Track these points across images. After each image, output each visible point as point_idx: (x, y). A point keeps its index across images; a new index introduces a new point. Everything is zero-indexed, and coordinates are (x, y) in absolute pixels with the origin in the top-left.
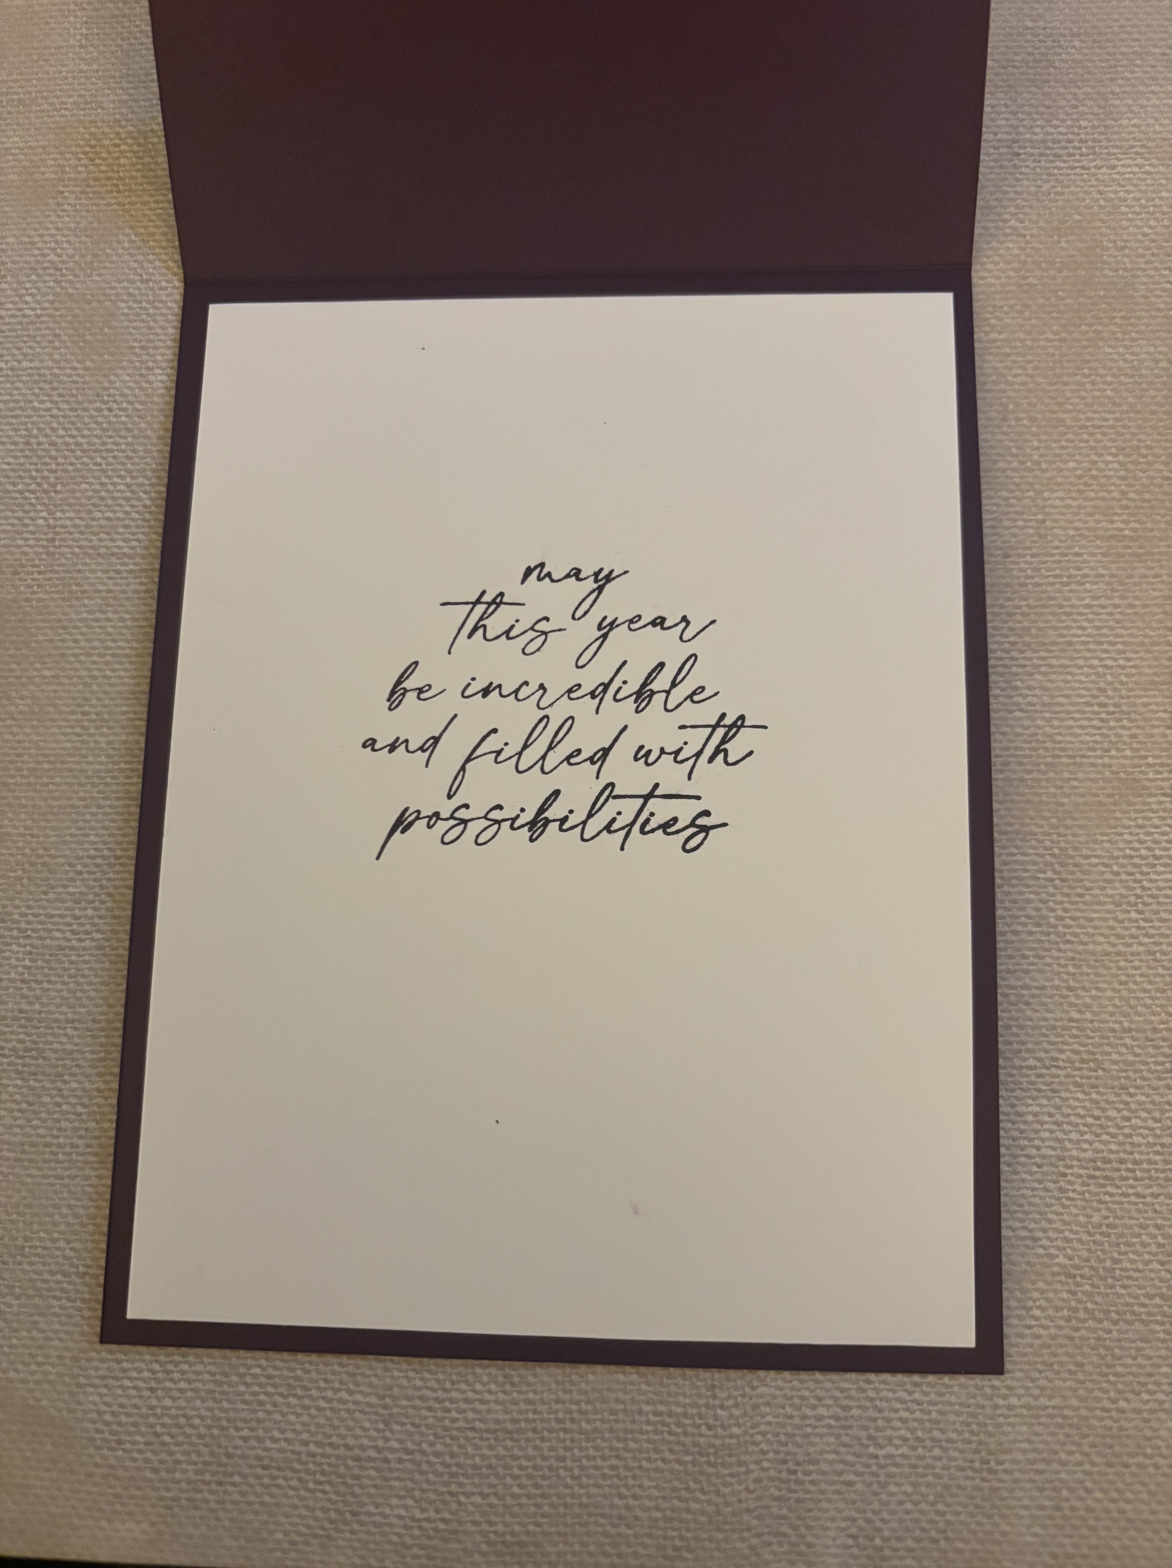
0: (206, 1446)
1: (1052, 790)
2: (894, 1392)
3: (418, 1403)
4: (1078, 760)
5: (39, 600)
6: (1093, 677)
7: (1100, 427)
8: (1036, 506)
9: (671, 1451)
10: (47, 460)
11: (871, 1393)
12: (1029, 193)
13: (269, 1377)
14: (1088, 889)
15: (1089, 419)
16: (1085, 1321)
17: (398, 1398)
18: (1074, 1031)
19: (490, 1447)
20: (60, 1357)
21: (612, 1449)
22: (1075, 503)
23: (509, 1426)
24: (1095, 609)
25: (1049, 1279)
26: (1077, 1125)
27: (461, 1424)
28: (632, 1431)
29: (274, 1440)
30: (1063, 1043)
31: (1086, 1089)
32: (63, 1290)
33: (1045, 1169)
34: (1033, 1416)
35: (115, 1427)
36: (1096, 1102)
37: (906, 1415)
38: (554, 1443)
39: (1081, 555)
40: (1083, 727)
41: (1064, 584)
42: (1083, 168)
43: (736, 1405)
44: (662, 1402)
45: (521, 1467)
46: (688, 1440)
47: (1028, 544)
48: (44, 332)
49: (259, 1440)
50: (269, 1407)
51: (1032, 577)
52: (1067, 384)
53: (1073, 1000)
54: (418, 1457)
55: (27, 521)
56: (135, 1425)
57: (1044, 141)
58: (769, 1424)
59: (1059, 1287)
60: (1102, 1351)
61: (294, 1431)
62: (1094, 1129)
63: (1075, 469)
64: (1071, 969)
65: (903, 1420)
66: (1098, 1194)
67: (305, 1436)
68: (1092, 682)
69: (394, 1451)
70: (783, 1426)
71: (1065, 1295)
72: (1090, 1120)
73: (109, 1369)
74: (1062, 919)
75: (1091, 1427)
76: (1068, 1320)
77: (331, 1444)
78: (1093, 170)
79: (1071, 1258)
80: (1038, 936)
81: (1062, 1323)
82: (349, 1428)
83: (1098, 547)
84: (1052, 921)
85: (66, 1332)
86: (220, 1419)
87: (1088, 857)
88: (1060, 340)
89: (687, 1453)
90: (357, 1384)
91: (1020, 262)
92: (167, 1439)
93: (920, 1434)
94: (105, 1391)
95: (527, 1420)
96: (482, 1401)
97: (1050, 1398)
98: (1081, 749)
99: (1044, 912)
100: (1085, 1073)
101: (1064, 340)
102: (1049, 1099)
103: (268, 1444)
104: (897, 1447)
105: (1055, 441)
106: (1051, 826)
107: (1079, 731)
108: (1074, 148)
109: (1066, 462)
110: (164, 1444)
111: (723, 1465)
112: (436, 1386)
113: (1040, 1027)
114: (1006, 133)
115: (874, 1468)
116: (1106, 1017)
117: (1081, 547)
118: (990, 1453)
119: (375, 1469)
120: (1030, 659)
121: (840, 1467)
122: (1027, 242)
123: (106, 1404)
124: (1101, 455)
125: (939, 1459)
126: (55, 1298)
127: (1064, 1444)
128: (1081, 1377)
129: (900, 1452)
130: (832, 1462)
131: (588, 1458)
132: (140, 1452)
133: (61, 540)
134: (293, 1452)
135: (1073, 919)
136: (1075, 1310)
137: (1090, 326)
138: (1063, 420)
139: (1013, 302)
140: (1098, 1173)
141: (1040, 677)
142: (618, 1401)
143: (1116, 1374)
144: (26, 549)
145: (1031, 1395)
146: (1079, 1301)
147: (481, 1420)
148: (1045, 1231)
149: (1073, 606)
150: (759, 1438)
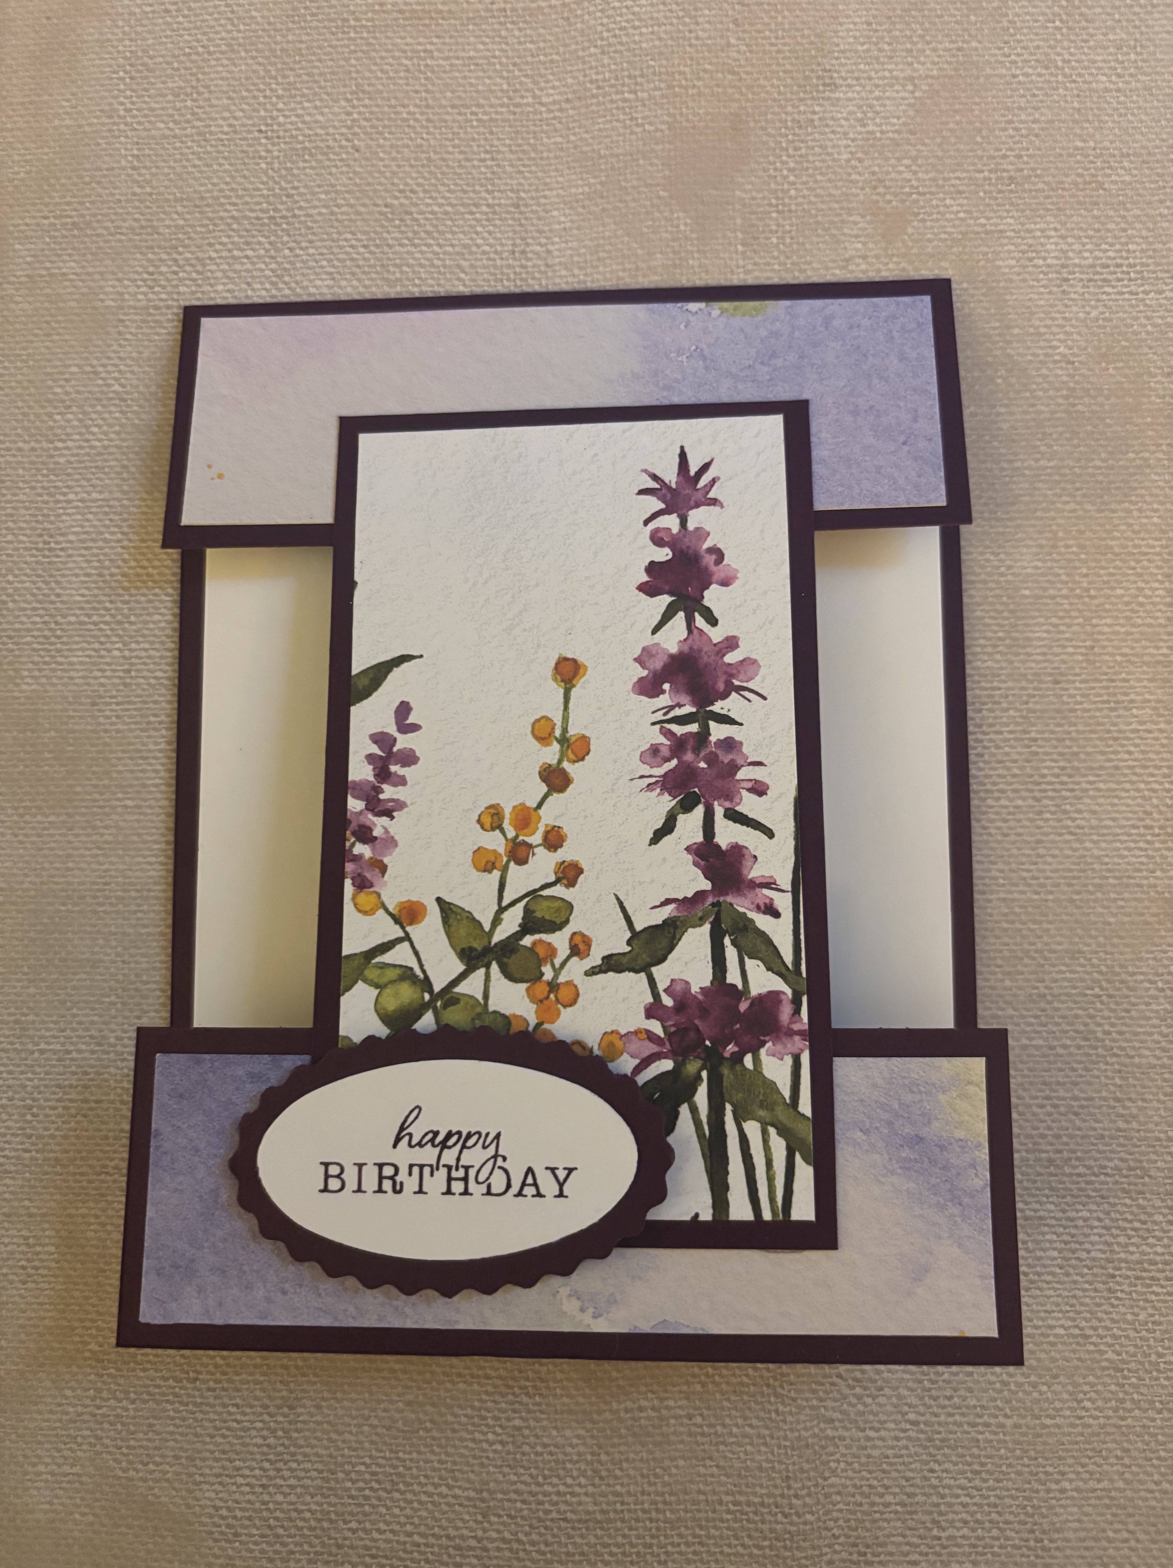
0: (317, 1537)
1: (1100, 910)
2: (956, 1479)
3: (513, 1496)
4: (1125, 880)
5: (118, 731)
6: (1140, 801)
7: (1147, 554)
8: (1085, 633)
9: (749, 1537)
10: (121, 591)
11: (934, 1482)
12: (1077, 319)
13: (373, 1474)
14: (1134, 1005)
15: (1136, 546)
16: (1131, 1411)
17: (495, 1492)
18: (1122, 1140)
19: (582, 1536)
20: (176, 1457)
21: (695, 1536)
22: (1123, 630)
23: (599, 1516)
24: (1142, 734)
25: (1099, 1373)
26: (1125, 1229)
27: (554, 1515)
28: (714, 1520)
29: (379, 1531)
30: (1111, 1152)
31: (1134, 1195)
32: (176, 1395)
33: (1095, 1270)
34: (1083, 1498)
35: (230, 1521)
36: (1143, 1207)
37: (967, 1500)
38: (641, 1532)
39: (1128, 681)
40: (1129, 849)
41: (1111, 709)
42: (1131, 293)
43: (809, 1495)
44: (740, 1493)
45: (611, 1554)
46: (765, 1527)
47: (1077, 671)
48: (113, 463)
49: (365, 1531)
50: (375, 1502)
51: (1081, 703)
52: (1114, 511)
53: (1120, 1110)
54: (515, 1546)
55: (103, 653)
56: (250, 1518)
57: (1092, 266)
58: (841, 1511)
59: (1108, 1380)
60: (1146, 1437)
61: (399, 1523)
62: (1141, 1233)
63: (1123, 596)
64: (1118, 1081)
65: (964, 1505)
66: (1145, 1293)
67: (409, 1528)
68: (1139, 805)
69: (493, 1540)
70: (854, 1513)
71: (1113, 1388)
72: (1137, 1225)
73: (223, 1467)
74: (1109, 1033)
75: (1136, 1507)
76: (1116, 1410)
77: (433, 1535)
78: (1141, 296)
79: (1119, 1354)
80: (1086, 1050)
81: (1111, 1413)
82: (450, 1521)
83: (1144, 673)
84: (1099, 1035)
85: (181, 1434)
86: (329, 1512)
87: (1134, 974)
88: (1107, 468)
89: (765, 1539)
90: (455, 1479)
91: (1069, 389)
92: (281, 1531)
93: (979, 1516)
94: (220, 1488)
95: (615, 1511)
96: (572, 1494)
97: (1099, 1481)
98: (1127, 870)
99: (1092, 1027)
100: (1132, 1179)
101: (1112, 468)
102: (1098, 1204)
103: (375, 1535)
104: (958, 1529)
105: (1103, 568)
106: (1099, 945)
107: (1126, 853)
108: (1123, 272)
109: (1113, 589)
110: (277, 1536)
111: (798, 1548)
112: (529, 1480)
113: (1088, 1136)
114: (1056, 258)
115: (938, 1549)
116: (1151, 1126)
117: (1128, 673)
118: (1044, 1532)
119: (476, 1557)
120: (1079, 783)
121: (906, 1548)
122: (1076, 369)
123: (221, 1499)
124: (1147, 582)
125: (998, 1539)
126: (168, 1401)
127: (1111, 1523)
128: (1127, 1461)
129: (961, 1533)
130: (899, 1544)
131: (673, 1544)
132: (256, 1543)
133: (137, 671)
134: (398, 1542)
135: (1120, 1033)
136: (1122, 1401)
137: (1137, 453)
138: (1111, 547)
139: (1060, 429)
140: (1144, 1274)
141: (1089, 801)
142: (699, 1492)
143: (1159, 1458)
144: (103, 680)
145: (1082, 1480)
146: (1126, 1393)
147: (572, 1512)
148: (1095, 1329)
149: (1120, 731)
150: (832, 1524)
